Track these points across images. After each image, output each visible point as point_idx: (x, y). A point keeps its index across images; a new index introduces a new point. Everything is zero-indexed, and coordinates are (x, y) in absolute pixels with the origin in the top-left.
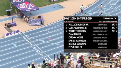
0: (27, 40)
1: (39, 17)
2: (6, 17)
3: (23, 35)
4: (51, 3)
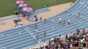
0: (27, 30)
1: (35, 16)
2: (15, 16)
3: (25, 27)
4: (43, 7)
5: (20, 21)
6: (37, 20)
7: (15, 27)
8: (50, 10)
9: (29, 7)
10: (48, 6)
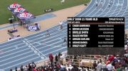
1: (36, 24)
2: (9, 25)
3: (23, 39)
4: (46, 12)
5: (16, 31)
6: (38, 29)
7: (10, 39)
8: (55, 16)
9: (28, 12)
10: (52, 10)
